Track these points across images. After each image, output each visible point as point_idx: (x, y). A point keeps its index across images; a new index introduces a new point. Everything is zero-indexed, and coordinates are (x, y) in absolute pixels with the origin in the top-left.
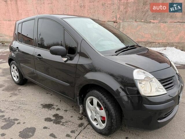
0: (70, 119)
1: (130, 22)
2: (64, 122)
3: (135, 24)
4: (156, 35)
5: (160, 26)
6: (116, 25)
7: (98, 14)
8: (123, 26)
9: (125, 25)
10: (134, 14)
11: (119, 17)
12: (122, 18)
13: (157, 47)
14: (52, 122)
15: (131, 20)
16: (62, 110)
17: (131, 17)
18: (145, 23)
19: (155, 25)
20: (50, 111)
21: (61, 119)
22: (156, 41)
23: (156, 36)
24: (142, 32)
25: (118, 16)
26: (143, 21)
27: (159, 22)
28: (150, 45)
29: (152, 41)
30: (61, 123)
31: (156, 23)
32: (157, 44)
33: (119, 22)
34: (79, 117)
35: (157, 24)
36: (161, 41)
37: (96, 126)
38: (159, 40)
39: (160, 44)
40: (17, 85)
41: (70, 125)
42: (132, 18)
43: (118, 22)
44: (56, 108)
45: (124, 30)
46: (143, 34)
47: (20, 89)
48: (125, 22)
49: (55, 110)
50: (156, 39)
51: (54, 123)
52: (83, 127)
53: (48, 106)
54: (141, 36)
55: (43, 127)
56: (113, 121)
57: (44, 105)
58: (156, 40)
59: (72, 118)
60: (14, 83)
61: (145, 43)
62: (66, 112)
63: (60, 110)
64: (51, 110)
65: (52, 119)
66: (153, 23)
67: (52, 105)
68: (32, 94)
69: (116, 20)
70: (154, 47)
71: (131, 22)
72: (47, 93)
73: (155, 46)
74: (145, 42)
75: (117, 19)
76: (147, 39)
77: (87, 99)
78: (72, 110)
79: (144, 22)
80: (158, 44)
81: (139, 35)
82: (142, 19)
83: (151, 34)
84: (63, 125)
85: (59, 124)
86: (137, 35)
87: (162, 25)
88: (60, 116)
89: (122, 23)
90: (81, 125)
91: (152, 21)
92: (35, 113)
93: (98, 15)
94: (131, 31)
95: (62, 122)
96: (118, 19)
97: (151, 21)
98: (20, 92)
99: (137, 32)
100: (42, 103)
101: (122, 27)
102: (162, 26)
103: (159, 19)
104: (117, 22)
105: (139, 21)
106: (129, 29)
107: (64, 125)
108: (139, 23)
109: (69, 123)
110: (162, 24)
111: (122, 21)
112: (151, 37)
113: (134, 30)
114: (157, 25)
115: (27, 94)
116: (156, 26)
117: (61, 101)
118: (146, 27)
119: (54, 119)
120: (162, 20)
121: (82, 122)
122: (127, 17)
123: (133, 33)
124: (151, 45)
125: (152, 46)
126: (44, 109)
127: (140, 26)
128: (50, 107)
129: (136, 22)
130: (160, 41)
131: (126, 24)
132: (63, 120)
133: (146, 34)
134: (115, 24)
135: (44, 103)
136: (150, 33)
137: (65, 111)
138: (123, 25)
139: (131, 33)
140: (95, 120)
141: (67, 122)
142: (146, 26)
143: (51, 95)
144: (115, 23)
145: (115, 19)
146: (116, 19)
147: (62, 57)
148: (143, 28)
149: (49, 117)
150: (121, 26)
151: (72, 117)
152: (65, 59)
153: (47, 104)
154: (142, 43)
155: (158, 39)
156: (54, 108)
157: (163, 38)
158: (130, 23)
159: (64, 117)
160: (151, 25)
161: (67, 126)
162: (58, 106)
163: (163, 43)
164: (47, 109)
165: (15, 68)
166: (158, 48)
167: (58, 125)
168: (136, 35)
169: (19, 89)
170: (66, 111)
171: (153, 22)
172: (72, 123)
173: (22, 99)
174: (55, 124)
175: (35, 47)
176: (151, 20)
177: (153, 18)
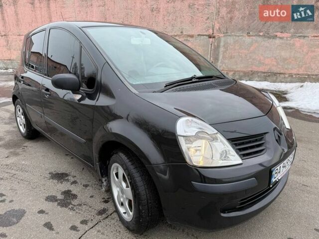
0: (89, 200)
1: (238, 36)
2: (76, 204)
3: (248, 40)
4: (285, 59)
5: (294, 45)
6: (213, 41)
7: (182, 22)
8: (226, 43)
9: (229, 42)
10: (245, 22)
11: (218, 28)
12: (223, 30)
13: (286, 82)
14: (56, 203)
15: (240, 32)
16: (80, 184)
17: (240, 27)
18: (265, 39)
19: (283, 41)
20: (60, 184)
21: (73, 199)
22: (287, 71)
23: (286, 62)
24: (260, 55)
25: (217, 26)
26: (261, 34)
27: (292, 37)
28: (275, 78)
29: (278, 71)
30: (70, 206)
31: (287, 38)
32: (287, 76)
33: (218, 36)
34: (103, 198)
35: (287, 40)
36: (296, 70)
37: (124, 214)
38: (291, 69)
39: (292, 76)
40: (24, 139)
41: (84, 209)
42: (241, 29)
43: (216, 37)
44: (72, 179)
45: (227, 50)
46: (262, 58)
47: (27, 147)
48: (229, 37)
49: (70, 183)
50: (286, 67)
51: (59, 204)
52: (104, 216)
53: (60, 177)
54: (257, 62)
55: (39, 210)
56: (141, 208)
57: (54, 174)
58: (286, 69)
59: (92, 199)
60: (21, 135)
61: (265, 75)
62: (84, 188)
63: (77, 185)
64: (62, 183)
65: (58, 198)
66: (281, 38)
67: (67, 175)
68: (43, 154)
69: (213, 34)
70: (282, 82)
71: (240, 37)
72: (67, 155)
73: (283, 80)
74: (264, 73)
75: (215, 31)
76: (268, 67)
77: (111, 167)
78: (96, 185)
79: (264, 36)
80: (289, 76)
81: (253, 59)
82: (260, 32)
83: (277, 58)
84: (72, 209)
85: (66, 207)
86: (250, 60)
87: (298, 42)
88: (72, 195)
89: (223, 39)
90: (101, 212)
91: (279, 34)
92: (34, 187)
93: (181, 24)
94: (239, 52)
95: (72, 204)
96: (217, 31)
97: (276, 34)
98: (24, 151)
99: (251, 55)
100: (53, 170)
101: (224, 46)
102: (298, 44)
103: (292, 30)
104: (214, 37)
105: (254, 34)
106: (235, 50)
107: (74, 210)
108: (254, 37)
109: (84, 207)
110: (297, 39)
111: (222, 35)
112: (275, 63)
113: (245, 51)
114: (288, 42)
115: (34, 155)
116: (287, 44)
117: (83, 169)
118: (268, 45)
119: (61, 198)
120: (297, 33)
121: (106, 207)
122: (232, 27)
123: (243, 56)
124: (277, 78)
125: (278, 80)
126: (51, 180)
127: (257, 44)
128: (62, 178)
129: (249, 36)
130: (294, 71)
131: (230, 40)
132: (76, 201)
133: (268, 58)
134: (211, 39)
135: (55, 171)
136: (275, 55)
137: (84, 186)
138: (224, 42)
139: (239, 55)
140: (122, 204)
141: (80, 205)
142: (267, 43)
143: (72, 158)
144: (210, 37)
145: (211, 32)
146: (213, 31)
147: (73, 93)
148: (262, 46)
149: (54, 194)
150: (222, 44)
151: (92, 197)
152: (78, 97)
153: (60, 172)
154: (259, 74)
155: (290, 67)
156: (68, 180)
157: (299, 65)
158: (237, 38)
159: (79, 195)
160: (278, 41)
161: (79, 212)
162: (75, 176)
163: (298, 74)
164: (56, 181)
165: (21, 110)
166: (288, 84)
167: (64, 208)
168: (248, 60)
169: (25, 146)
170: (86, 186)
171: (280, 36)
172: (88, 207)
173: (23, 162)
174: (59, 207)
175: (43, 77)
176: (277, 32)
177: (279, 30)
